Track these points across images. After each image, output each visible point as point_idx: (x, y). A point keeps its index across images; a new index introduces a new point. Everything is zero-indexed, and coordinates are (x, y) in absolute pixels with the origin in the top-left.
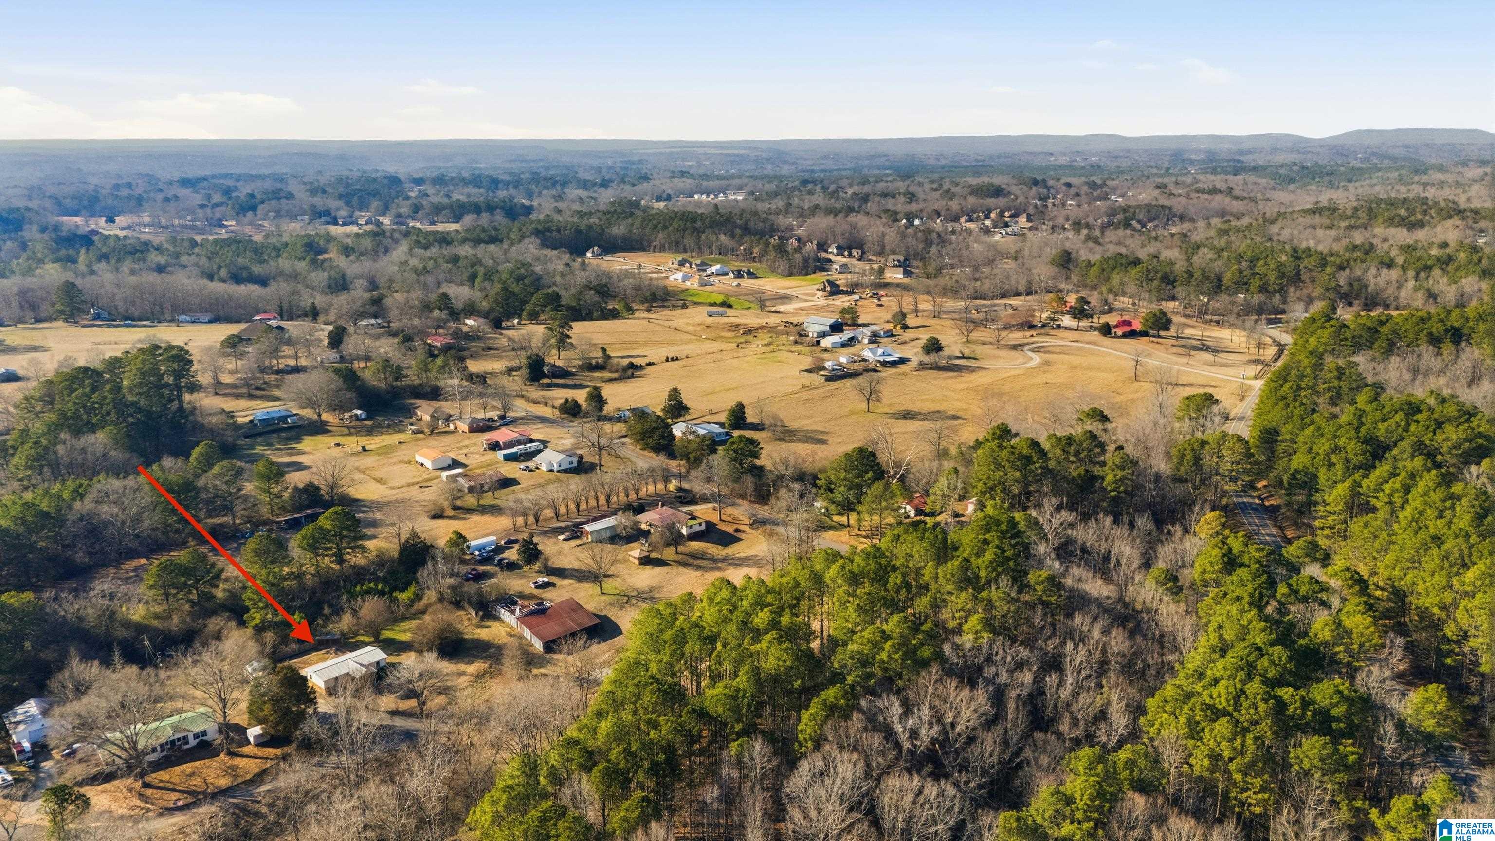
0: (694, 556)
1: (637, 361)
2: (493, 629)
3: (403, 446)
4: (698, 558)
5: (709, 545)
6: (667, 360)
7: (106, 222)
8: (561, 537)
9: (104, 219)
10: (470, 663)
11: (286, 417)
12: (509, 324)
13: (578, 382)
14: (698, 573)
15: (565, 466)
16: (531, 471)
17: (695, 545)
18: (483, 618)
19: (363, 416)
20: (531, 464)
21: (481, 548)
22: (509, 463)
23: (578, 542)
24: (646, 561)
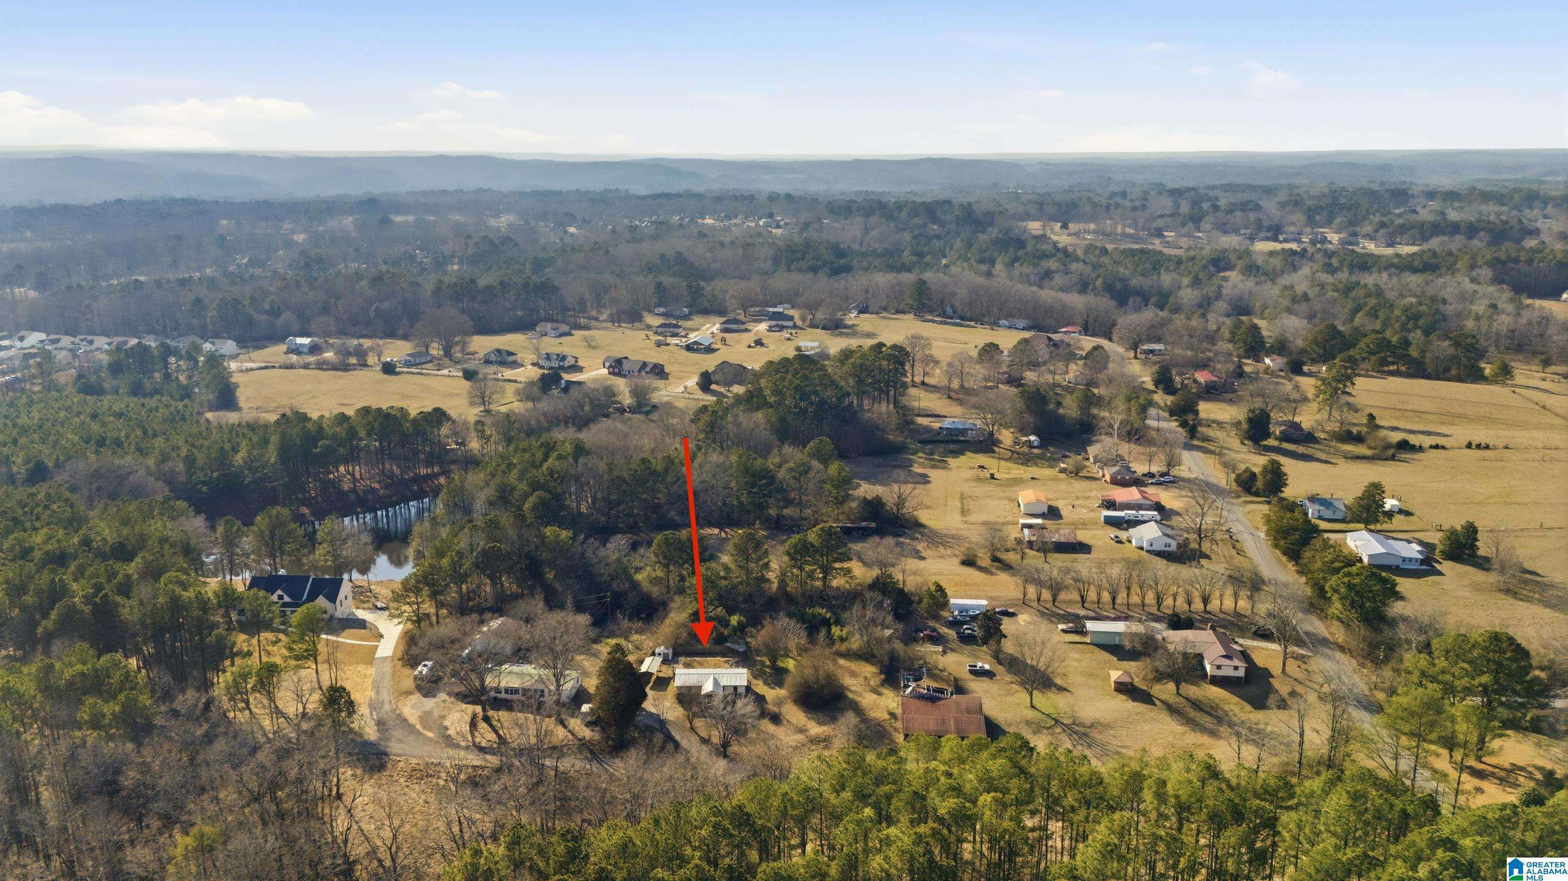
0: (1197, 705)
1: (1414, 440)
2: (884, 698)
3: (1033, 482)
4: (1201, 710)
5: (1235, 699)
6: (1469, 446)
7: (1061, 227)
8: (1061, 626)
9: (1059, 224)
10: (820, 724)
11: (966, 430)
12: (1314, 369)
13: (1310, 451)
14: (1180, 729)
15: (1157, 547)
16: (1120, 542)
17: (1215, 692)
18: (884, 683)
19: (1036, 444)
20: (1123, 535)
21: (963, 610)
22: (1108, 527)
23: (1077, 638)
24: (1126, 689)
